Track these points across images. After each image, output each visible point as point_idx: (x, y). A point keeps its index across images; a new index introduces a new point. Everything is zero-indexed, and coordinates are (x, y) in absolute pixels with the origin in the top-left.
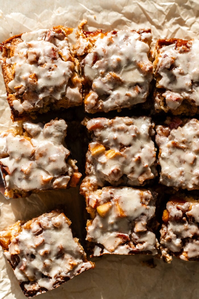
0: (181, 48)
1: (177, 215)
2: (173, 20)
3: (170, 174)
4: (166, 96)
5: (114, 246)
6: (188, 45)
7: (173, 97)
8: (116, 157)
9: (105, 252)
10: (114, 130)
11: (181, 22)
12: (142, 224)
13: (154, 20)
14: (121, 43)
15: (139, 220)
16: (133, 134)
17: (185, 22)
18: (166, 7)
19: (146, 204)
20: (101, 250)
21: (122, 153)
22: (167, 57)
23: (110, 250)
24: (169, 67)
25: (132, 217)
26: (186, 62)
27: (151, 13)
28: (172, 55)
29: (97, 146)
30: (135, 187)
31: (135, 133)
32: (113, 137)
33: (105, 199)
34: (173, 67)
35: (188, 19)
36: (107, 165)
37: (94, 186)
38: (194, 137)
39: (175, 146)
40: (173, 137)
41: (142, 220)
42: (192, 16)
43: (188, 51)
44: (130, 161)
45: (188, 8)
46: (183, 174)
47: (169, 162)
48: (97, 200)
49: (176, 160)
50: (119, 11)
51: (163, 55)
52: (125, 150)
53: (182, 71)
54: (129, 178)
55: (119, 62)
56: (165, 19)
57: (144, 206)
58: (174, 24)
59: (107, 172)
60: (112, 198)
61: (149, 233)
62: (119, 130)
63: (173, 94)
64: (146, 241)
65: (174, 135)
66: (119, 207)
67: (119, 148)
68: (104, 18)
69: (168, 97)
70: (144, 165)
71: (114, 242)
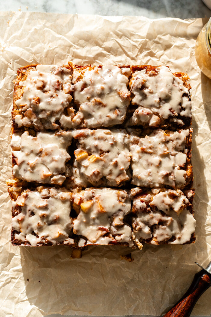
0: (150, 72)
1: (141, 207)
2: (145, 53)
3: (140, 175)
4: (138, 111)
5: (96, 238)
6: (156, 70)
7: (144, 112)
8: (97, 161)
9: (88, 243)
10: (95, 139)
11: (152, 54)
12: (119, 219)
13: (129, 53)
14: (105, 75)
15: (117, 216)
16: (111, 142)
17: (155, 54)
18: (139, 43)
19: (123, 202)
20: (85, 241)
21: (102, 158)
22: (139, 79)
23: (93, 241)
24: (140, 87)
25: (110, 213)
26: (155, 84)
27: (127, 47)
28: (143, 78)
29: (81, 152)
30: (114, 188)
31: (113, 141)
32: (94, 145)
33: (88, 197)
34: (144, 88)
35: (157, 52)
36: (89, 168)
37: (79, 187)
38: (159, 143)
39: (144, 151)
40: (142, 144)
41: (119, 215)
42: (161, 50)
43: (156, 75)
44: (109, 164)
45: (157, 43)
46: (150, 174)
47: (139, 165)
48: (81, 198)
49: (145, 163)
50: (100, 46)
51: (135, 78)
52: (104, 155)
53: (151, 90)
54: (108, 179)
55: (103, 89)
56: (138, 52)
57: (121, 203)
58: (146, 56)
59: (89, 173)
60: (93, 197)
61: (126, 227)
62: (100, 139)
63: (144, 109)
64: (124, 233)
65: (143, 142)
66: (100, 204)
67: (99, 154)
68: (87, 51)
69: (141, 112)
70: (120, 168)
71: (96, 234)
